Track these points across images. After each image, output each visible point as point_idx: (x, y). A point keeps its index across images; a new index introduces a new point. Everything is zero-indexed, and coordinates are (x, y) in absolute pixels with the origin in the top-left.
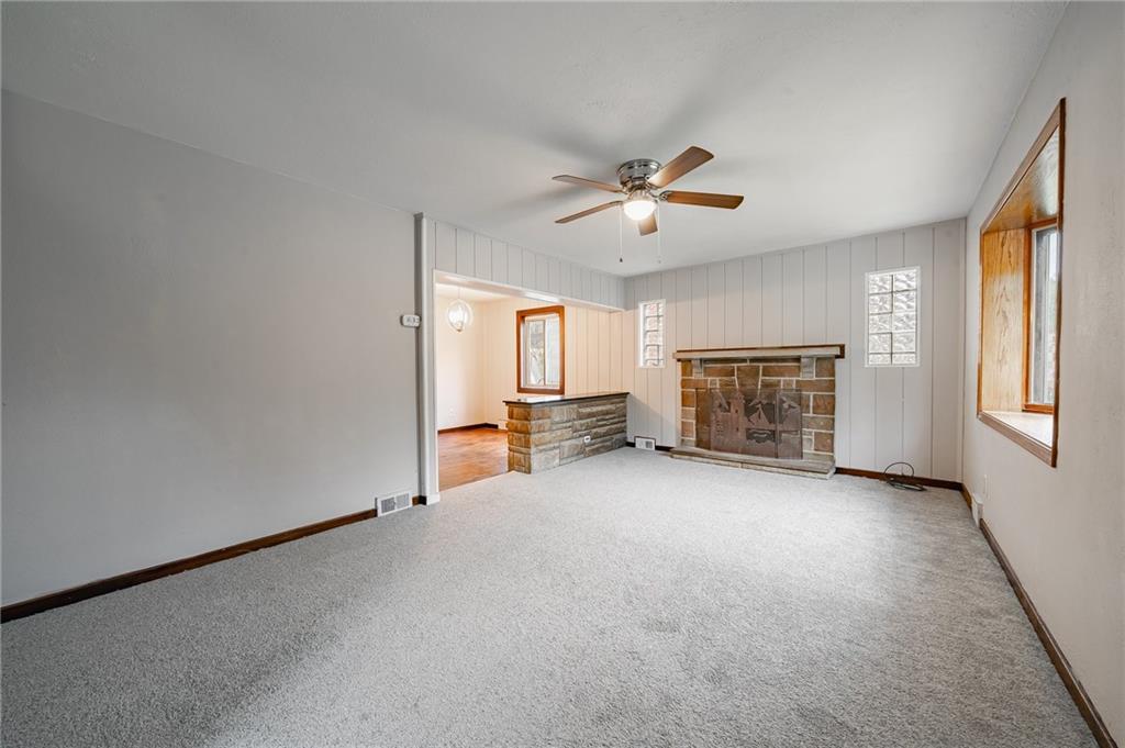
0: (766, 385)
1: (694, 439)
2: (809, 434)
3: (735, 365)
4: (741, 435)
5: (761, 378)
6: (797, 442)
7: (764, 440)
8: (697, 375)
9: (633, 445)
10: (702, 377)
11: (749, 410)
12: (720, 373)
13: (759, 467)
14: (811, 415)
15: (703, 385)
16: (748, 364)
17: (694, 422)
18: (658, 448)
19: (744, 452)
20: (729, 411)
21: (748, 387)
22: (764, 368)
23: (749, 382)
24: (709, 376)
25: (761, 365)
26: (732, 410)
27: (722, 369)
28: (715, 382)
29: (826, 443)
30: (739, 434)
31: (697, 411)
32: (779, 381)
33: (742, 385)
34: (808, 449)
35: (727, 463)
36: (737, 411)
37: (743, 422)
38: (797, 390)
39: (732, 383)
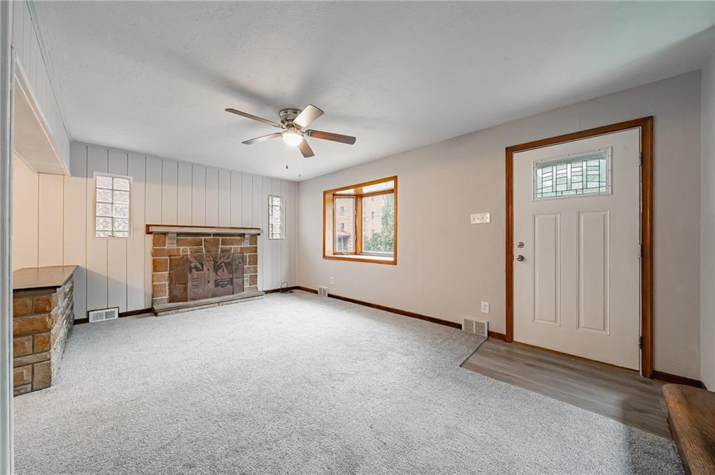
0: (223, 251)
1: (167, 297)
2: (247, 276)
3: (203, 238)
4: (211, 285)
5: (220, 246)
6: (240, 283)
7: (227, 284)
8: (170, 245)
9: (86, 320)
10: (175, 247)
11: (217, 268)
12: (190, 243)
13: (229, 302)
14: (247, 266)
15: (175, 253)
16: (212, 237)
17: (167, 283)
18: (121, 315)
19: (214, 296)
20: (203, 270)
21: (213, 253)
22: (222, 240)
23: (213, 249)
24: (182, 246)
25: (220, 238)
26: (205, 269)
27: (192, 240)
28: (186, 250)
29: (254, 280)
30: (210, 285)
31: (170, 274)
32: (231, 248)
33: (208, 251)
34: (246, 286)
35: (208, 306)
36: (208, 270)
37: (213, 277)
38: (241, 253)
39: (200, 251)
